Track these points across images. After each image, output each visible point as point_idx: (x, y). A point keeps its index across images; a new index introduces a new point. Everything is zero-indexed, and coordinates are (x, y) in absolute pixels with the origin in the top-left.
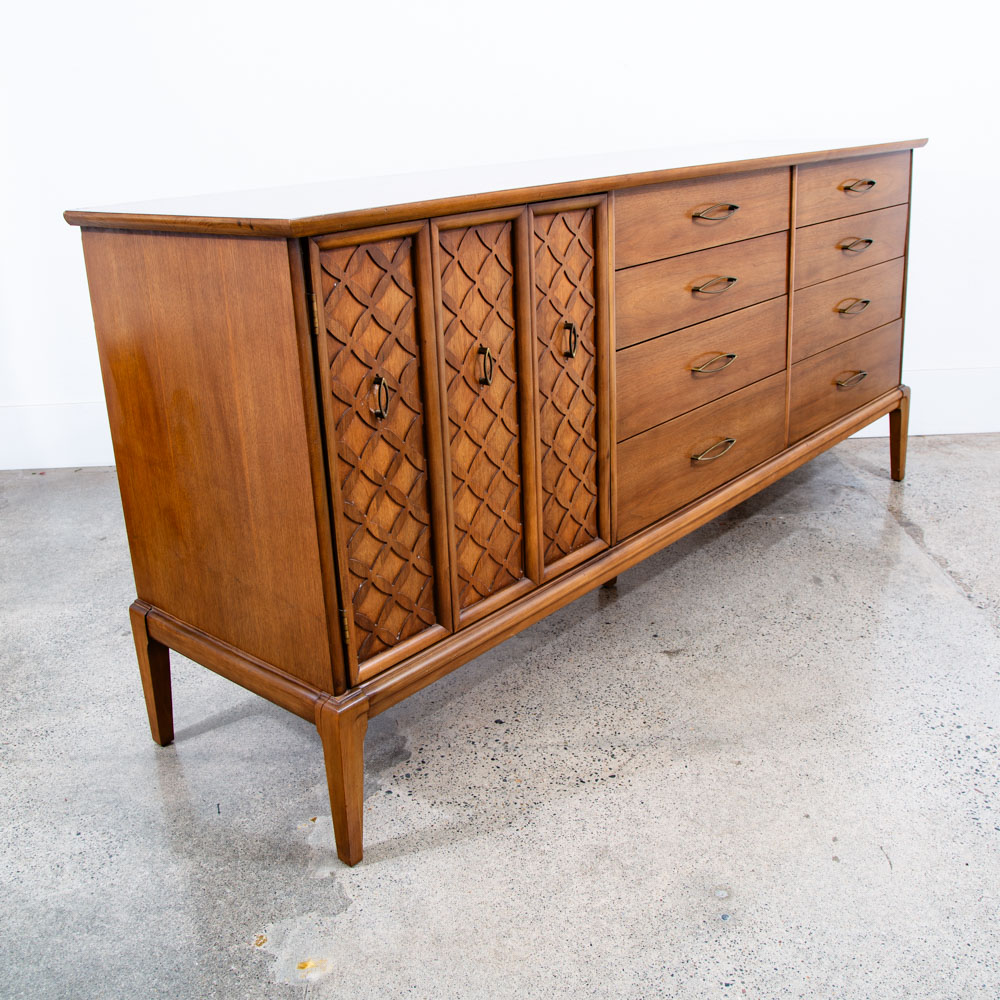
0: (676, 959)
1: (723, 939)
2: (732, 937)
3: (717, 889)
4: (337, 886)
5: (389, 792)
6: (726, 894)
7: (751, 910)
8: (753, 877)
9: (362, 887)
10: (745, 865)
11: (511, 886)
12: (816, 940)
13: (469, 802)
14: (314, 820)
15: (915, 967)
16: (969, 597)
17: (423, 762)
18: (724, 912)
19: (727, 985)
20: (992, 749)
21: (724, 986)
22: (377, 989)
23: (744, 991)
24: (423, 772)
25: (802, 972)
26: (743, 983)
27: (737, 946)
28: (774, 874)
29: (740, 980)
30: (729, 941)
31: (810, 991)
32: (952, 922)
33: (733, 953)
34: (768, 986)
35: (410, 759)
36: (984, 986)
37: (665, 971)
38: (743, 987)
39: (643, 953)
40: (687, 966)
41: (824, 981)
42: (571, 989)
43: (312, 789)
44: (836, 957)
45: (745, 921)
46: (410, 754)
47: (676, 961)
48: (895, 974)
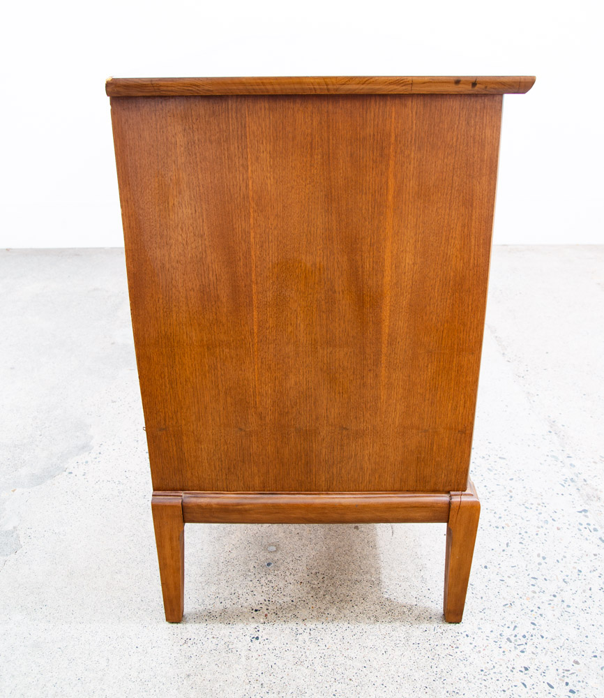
0: (227, 592)
1: (264, 579)
2: (270, 578)
3: (270, 545)
4: (15, 536)
5: (71, 473)
6: (274, 548)
7: (288, 561)
8: (297, 538)
9: (32, 537)
10: (294, 530)
11: (132, 538)
12: (326, 582)
13: (121, 481)
14: (13, 491)
15: (387, 603)
16: (504, 354)
17: (100, 453)
18: (269, 561)
19: (256, 610)
20: (487, 457)
21: (254, 611)
22: (20, 606)
23: (266, 615)
24: (97, 460)
25: (310, 604)
26: (267, 609)
27: (271, 584)
28: (312, 536)
29: (266, 607)
30: (266, 581)
31: (311, 616)
32: (422, 573)
33: (267, 589)
34: (284, 612)
35: (92, 451)
36: (431, 618)
37: (218, 599)
38: (266, 612)
39: (207, 586)
40: (233, 596)
41: (322, 610)
42: (150, 609)
43: (19, 469)
44: (336, 594)
45: (282, 568)
46: (93, 448)
47: (226, 594)
48: (372, 607)
